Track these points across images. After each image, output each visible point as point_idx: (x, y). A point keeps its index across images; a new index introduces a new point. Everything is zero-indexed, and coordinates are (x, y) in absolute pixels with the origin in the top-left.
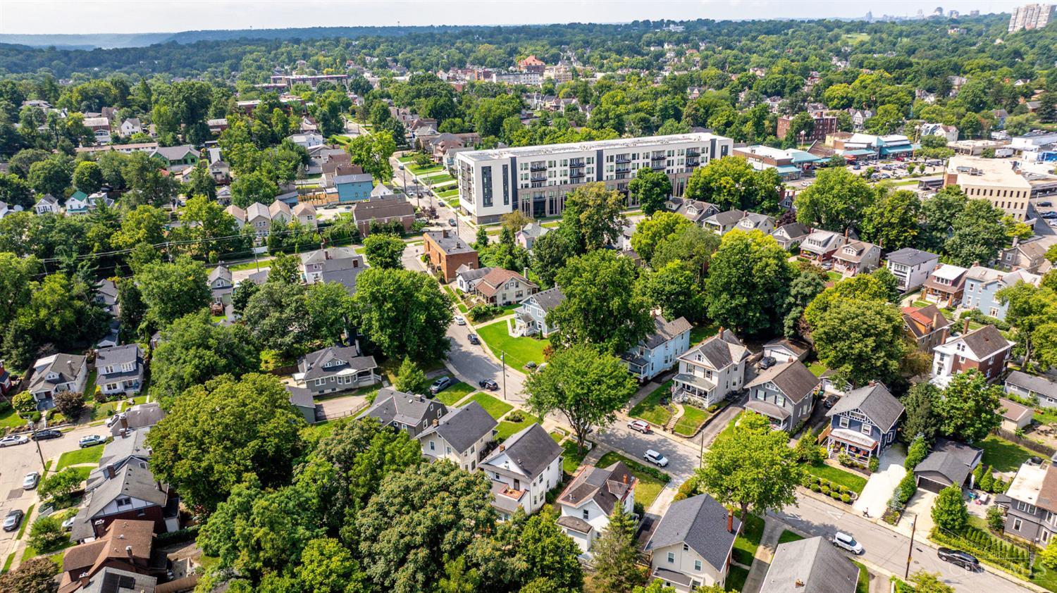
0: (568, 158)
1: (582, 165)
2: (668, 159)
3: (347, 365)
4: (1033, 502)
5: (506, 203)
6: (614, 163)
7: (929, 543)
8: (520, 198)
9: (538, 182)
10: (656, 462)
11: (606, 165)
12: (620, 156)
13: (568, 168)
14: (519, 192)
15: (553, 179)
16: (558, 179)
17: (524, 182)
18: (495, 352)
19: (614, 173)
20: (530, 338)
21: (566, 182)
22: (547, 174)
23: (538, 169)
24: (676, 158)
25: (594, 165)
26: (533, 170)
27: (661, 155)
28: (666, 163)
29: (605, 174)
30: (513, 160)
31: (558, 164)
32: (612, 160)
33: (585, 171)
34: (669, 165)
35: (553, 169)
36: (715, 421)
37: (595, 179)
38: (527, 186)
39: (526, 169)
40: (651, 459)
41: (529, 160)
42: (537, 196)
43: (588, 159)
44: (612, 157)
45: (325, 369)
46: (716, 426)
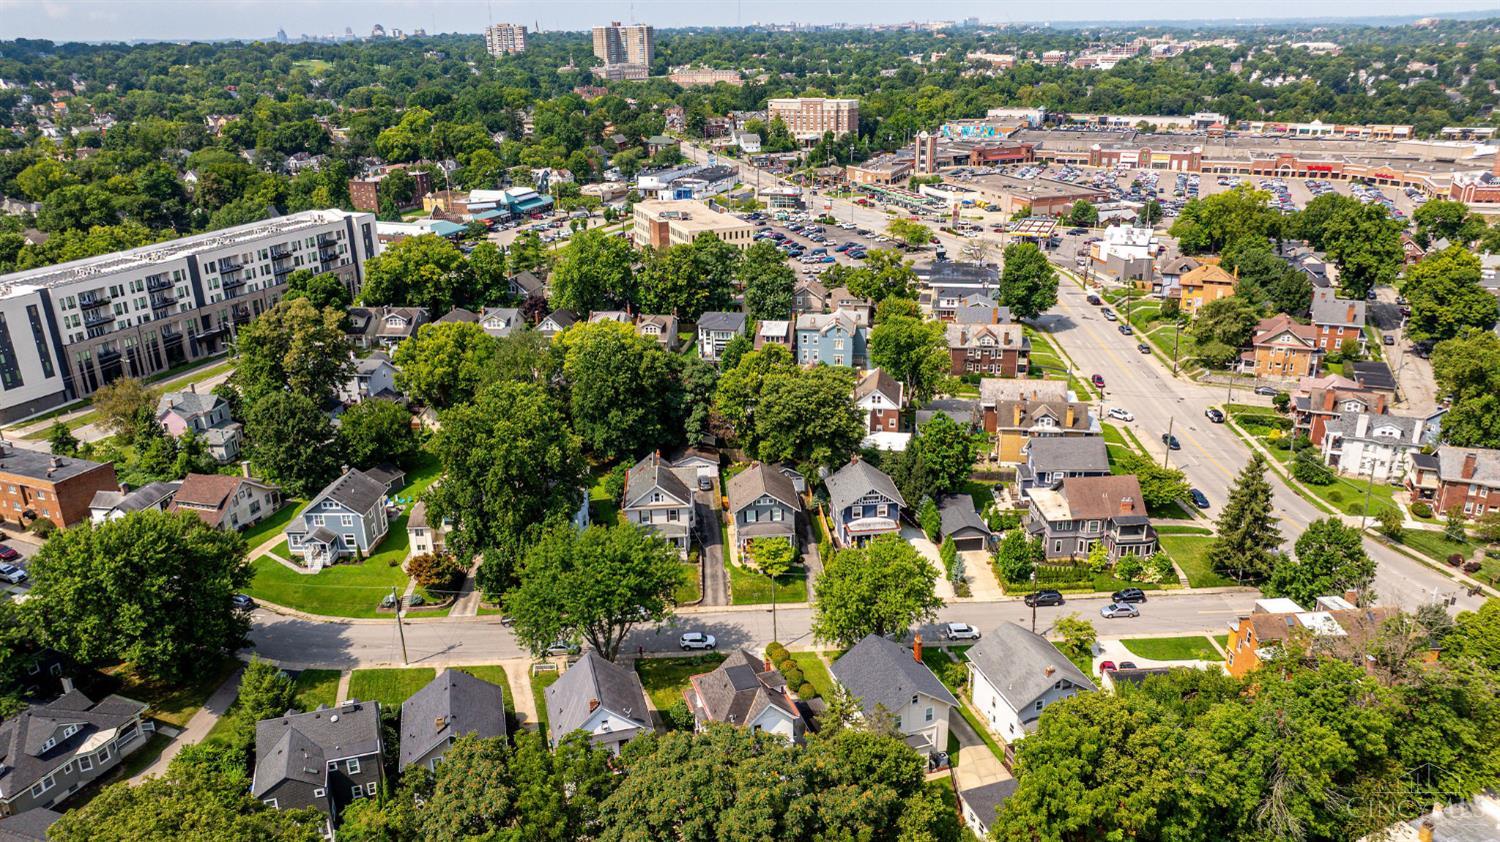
0: (142, 276)
1: (169, 286)
2: (295, 254)
3: (89, 729)
4: (1069, 517)
5: (49, 373)
6: (217, 275)
7: (1006, 598)
8: (74, 361)
9: (97, 328)
10: (703, 645)
11: (205, 278)
12: (225, 261)
13: (145, 294)
14: (70, 350)
15: (124, 317)
16: (133, 316)
17: (74, 331)
18: (300, 607)
19: (220, 291)
20: (341, 566)
21: (147, 318)
22: (112, 311)
23: (92, 303)
24: (304, 252)
25: (188, 282)
26: (84, 308)
27: (283, 250)
28: (293, 262)
29: (208, 295)
30: (44, 295)
31: (127, 290)
32: (213, 270)
33: (175, 294)
34: (297, 264)
35: (119, 300)
36: (708, 571)
37: (194, 306)
38: (80, 337)
39: (72, 306)
40: (694, 645)
41: (74, 291)
42: (101, 350)
43: (176, 273)
44: (212, 264)
45: (45, 756)
46: (714, 576)
